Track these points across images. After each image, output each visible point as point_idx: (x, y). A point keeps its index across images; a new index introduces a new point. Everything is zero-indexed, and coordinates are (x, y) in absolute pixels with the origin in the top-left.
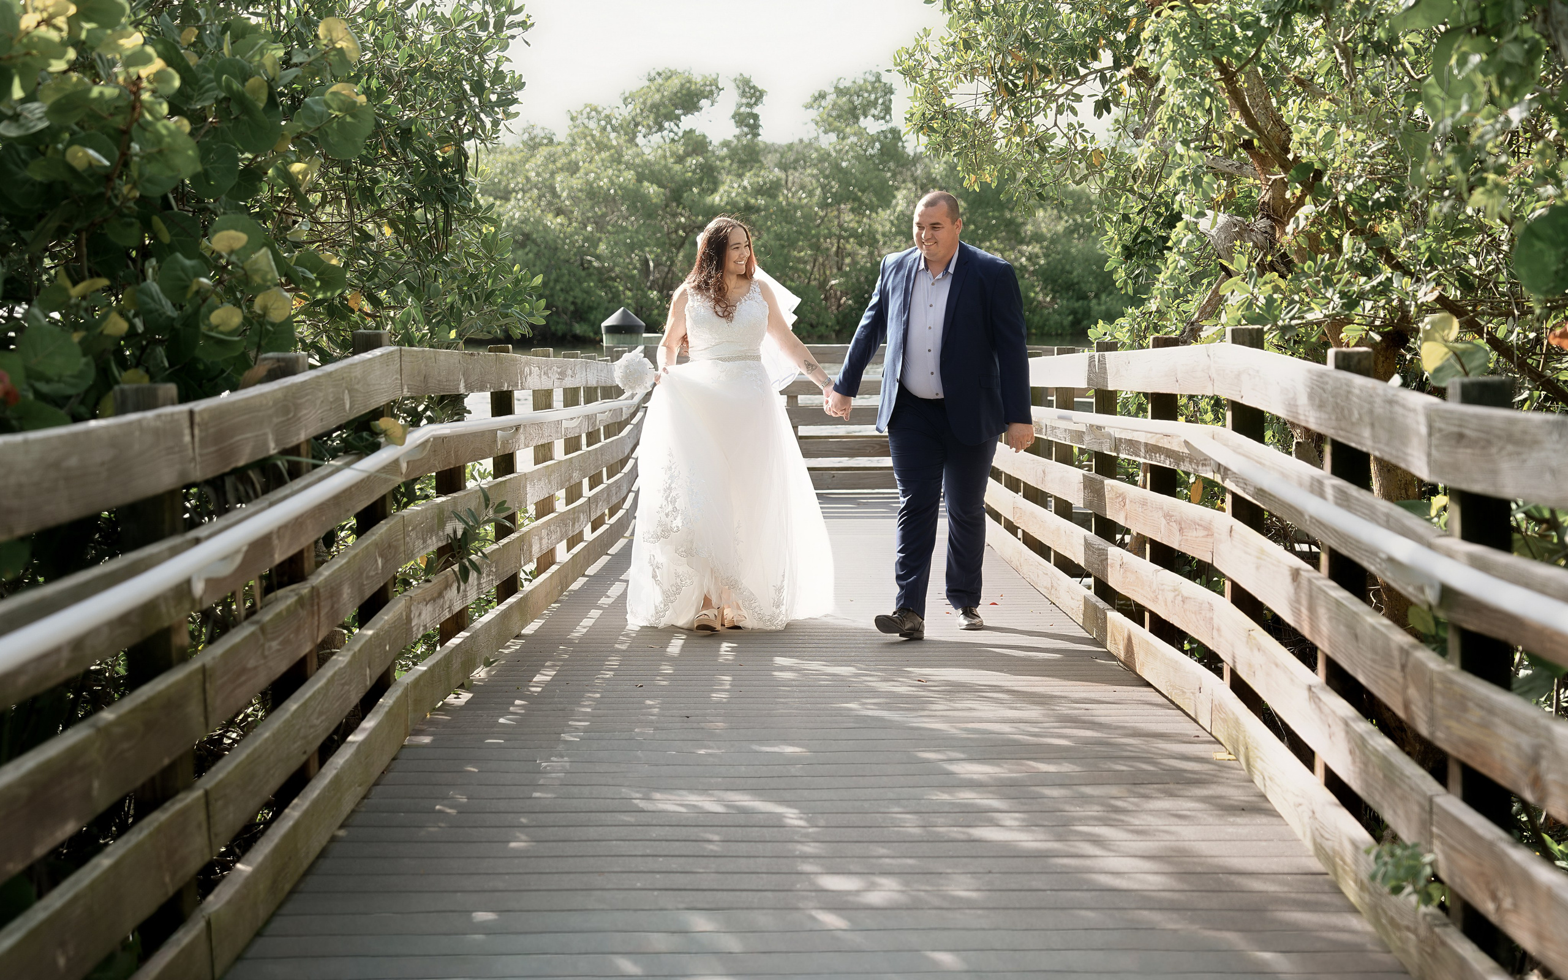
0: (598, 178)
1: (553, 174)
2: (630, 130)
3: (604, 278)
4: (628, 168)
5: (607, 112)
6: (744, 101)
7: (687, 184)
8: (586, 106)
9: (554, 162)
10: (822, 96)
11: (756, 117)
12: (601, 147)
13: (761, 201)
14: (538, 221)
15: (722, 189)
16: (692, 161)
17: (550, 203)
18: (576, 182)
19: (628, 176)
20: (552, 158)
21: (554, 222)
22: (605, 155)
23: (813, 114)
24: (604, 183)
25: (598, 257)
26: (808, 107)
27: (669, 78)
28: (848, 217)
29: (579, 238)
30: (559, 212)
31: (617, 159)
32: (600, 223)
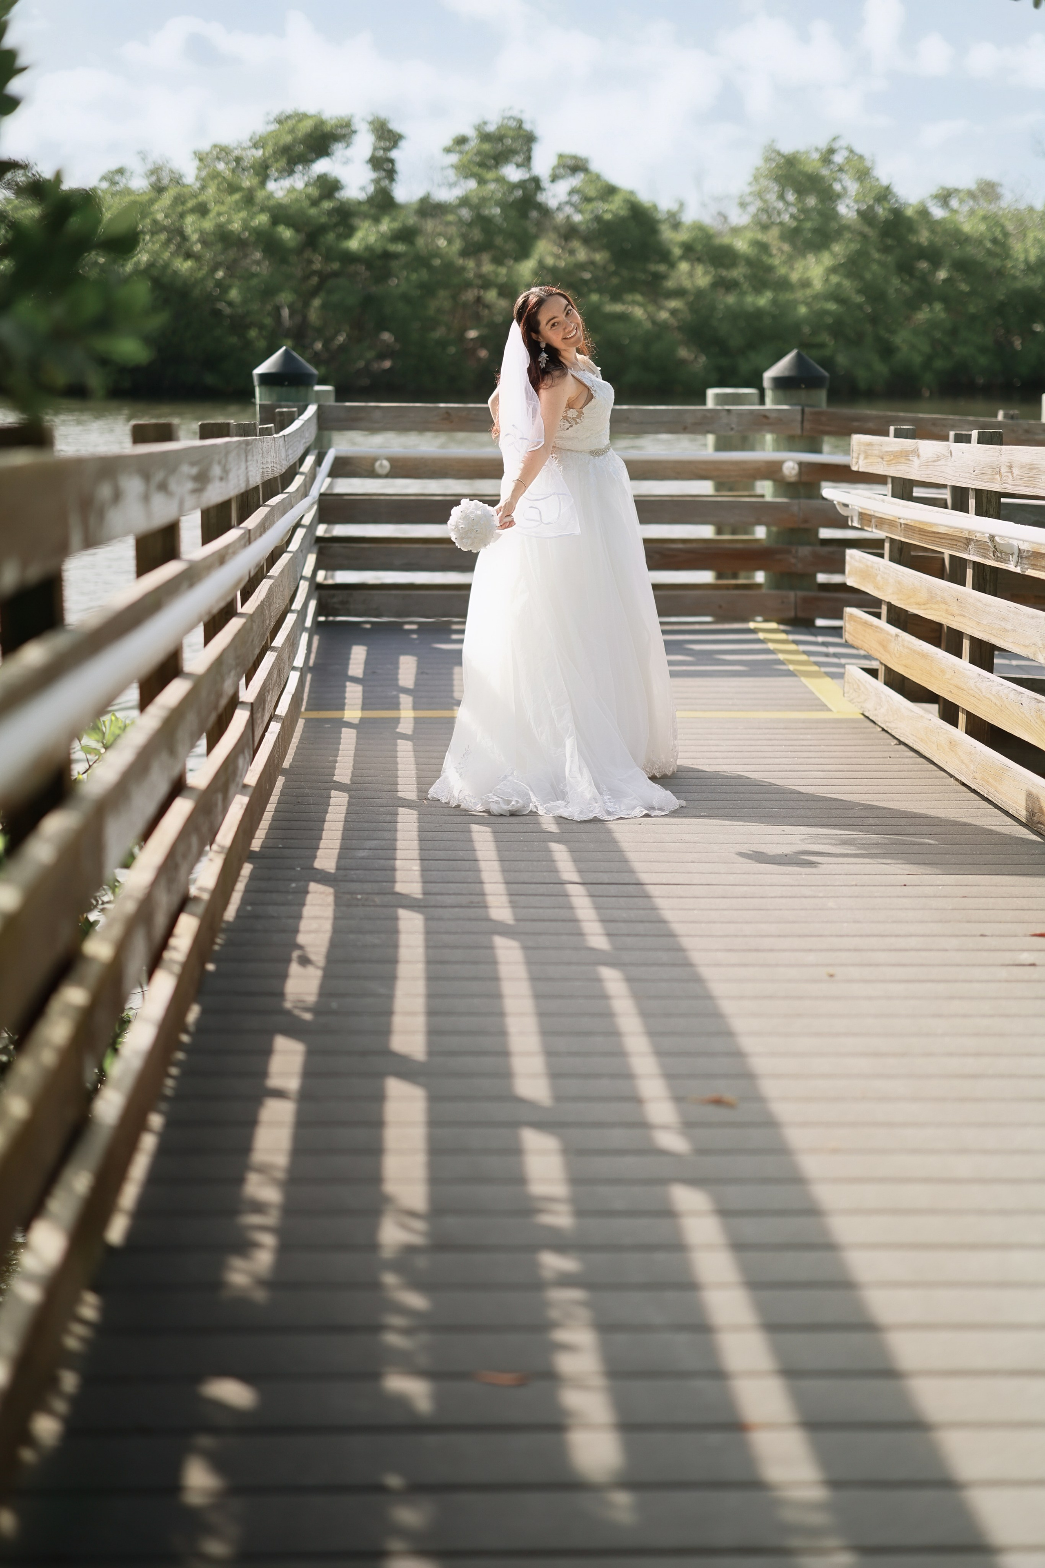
0: (230, 221)
1: (182, 216)
2: (262, 171)
3: (239, 325)
4: (263, 210)
5: (237, 153)
6: (382, 144)
7: (322, 229)
8: (215, 146)
9: (183, 203)
10: (461, 141)
11: (392, 161)
12: (233, 188)
13: (400, 248)
14: (166, 266)
15: (359, 234)
16: (327, 205)
17: (179, 246)
18: (208, 225)
19: (262, 219)
20: (179, 200)
21: (184, 266)
22: (237, 196)
23: (454, 158)
24: (236, 226)
25: (230, 304)
26: (448, 150)
27: (300, 121)
28: (488, 268)
29: (210, 284)
30: (188, 255)
31: (249, 200)
32: (231, 268)
